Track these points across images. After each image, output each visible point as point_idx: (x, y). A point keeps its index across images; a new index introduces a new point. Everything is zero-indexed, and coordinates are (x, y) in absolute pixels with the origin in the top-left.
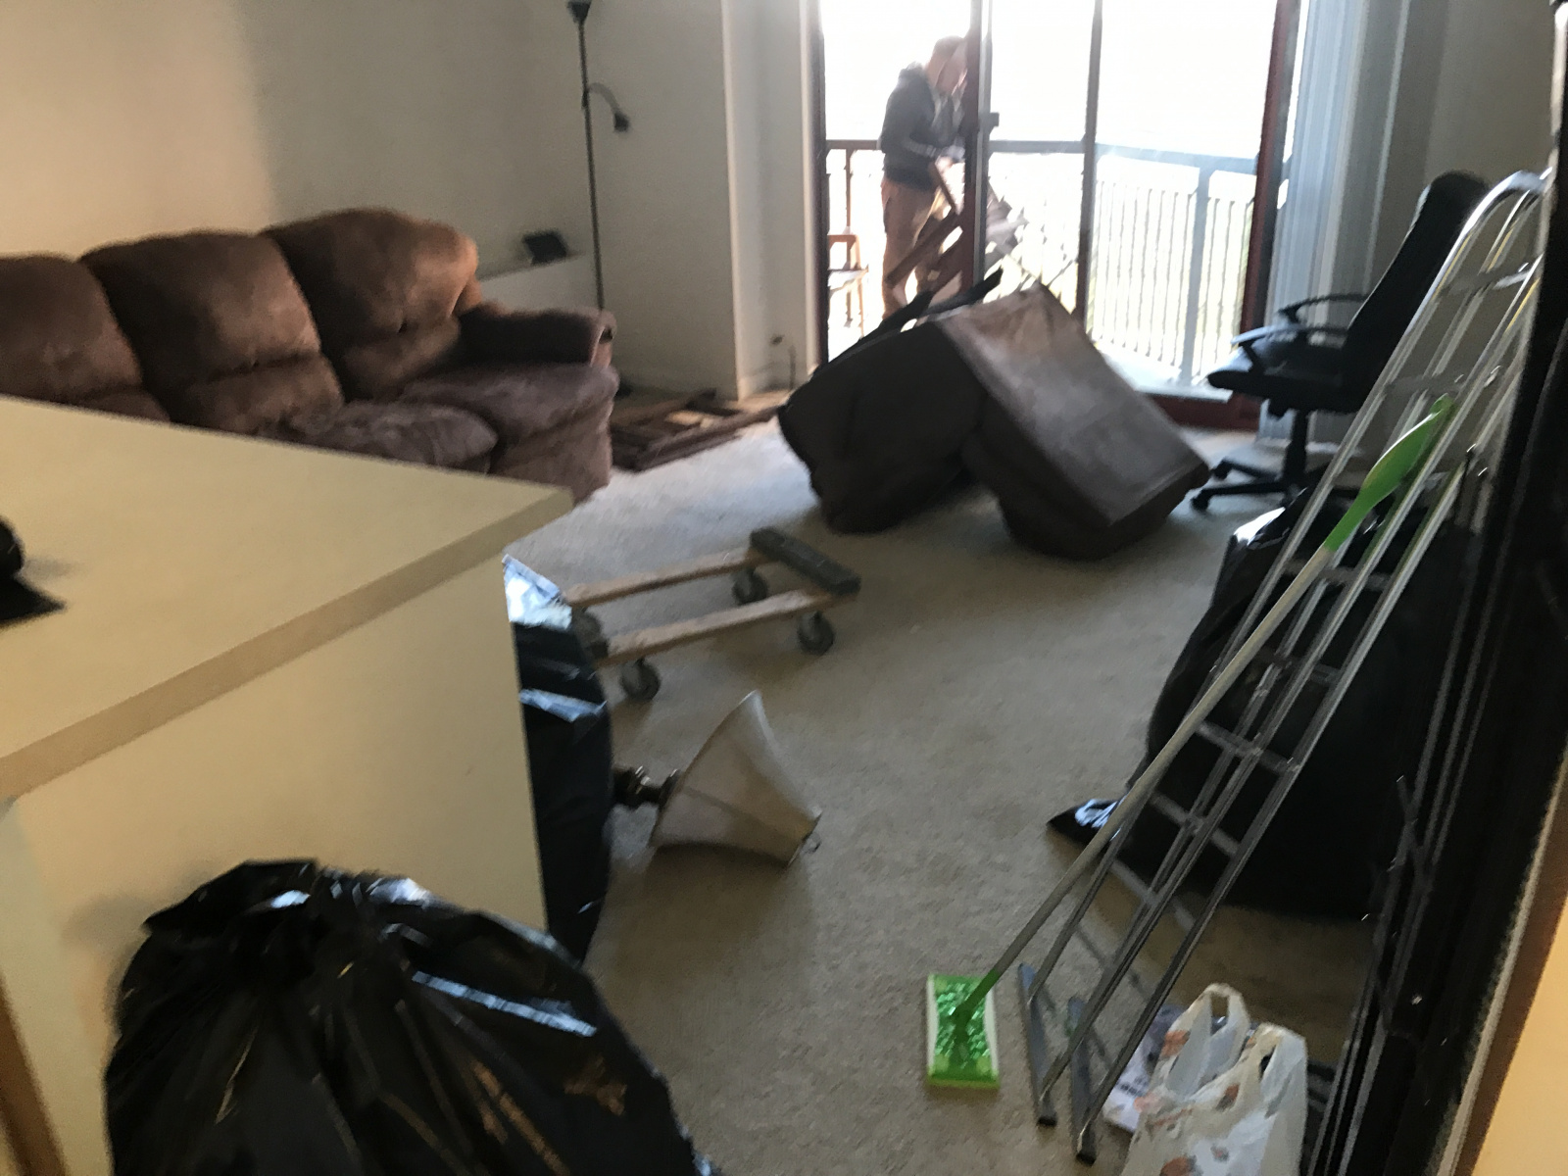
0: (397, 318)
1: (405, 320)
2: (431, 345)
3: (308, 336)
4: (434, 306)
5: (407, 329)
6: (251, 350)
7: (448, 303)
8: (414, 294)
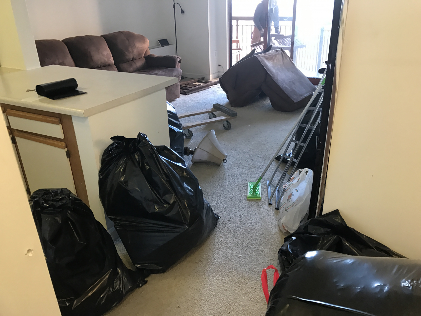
0: (131, 57)
1: (133, 57)
2: (139, 64)
3: (112, 60)
4: (140, 54)
5: (133, 59)
6: (99, 63)
7: (143, 53)
8: (135, 51)
